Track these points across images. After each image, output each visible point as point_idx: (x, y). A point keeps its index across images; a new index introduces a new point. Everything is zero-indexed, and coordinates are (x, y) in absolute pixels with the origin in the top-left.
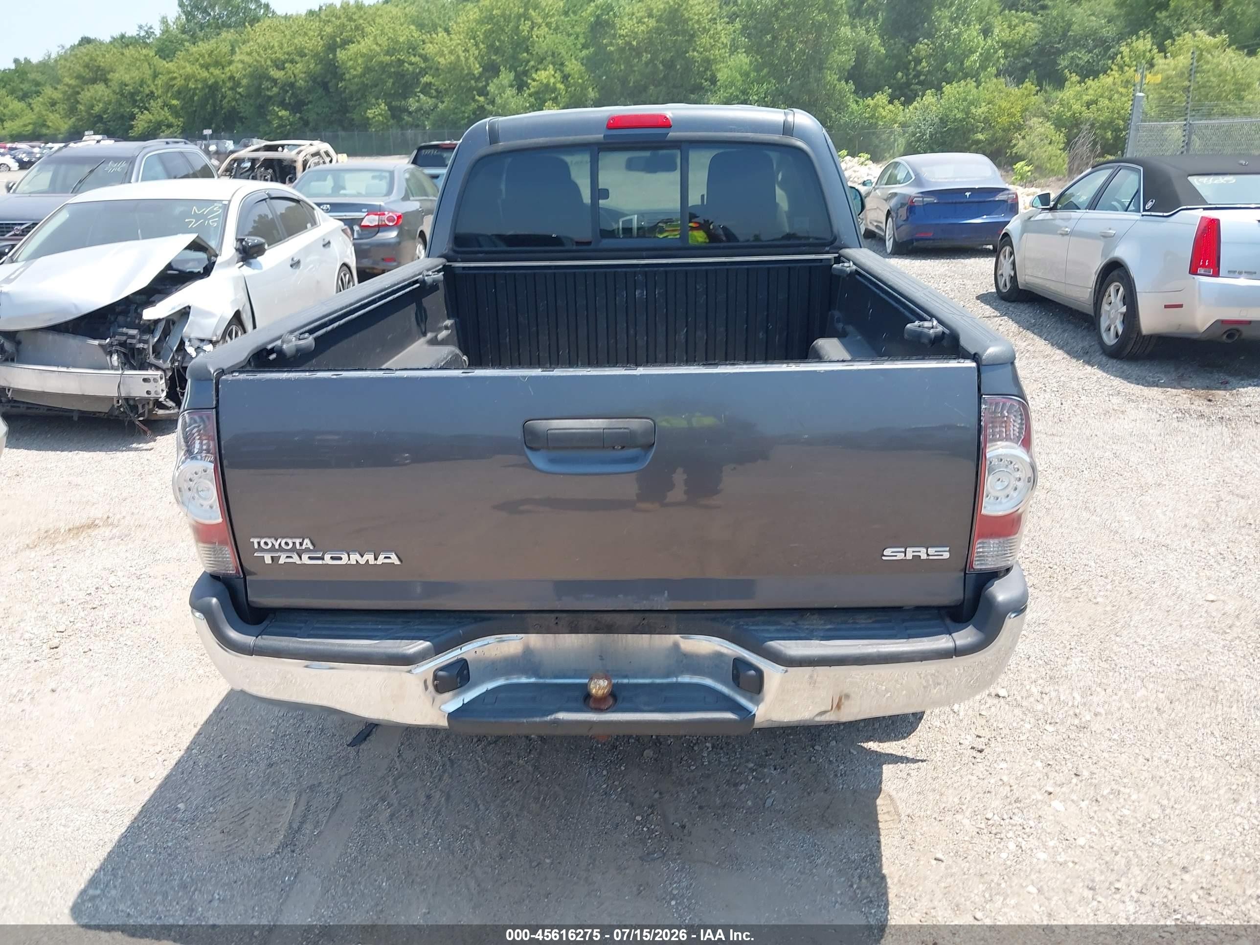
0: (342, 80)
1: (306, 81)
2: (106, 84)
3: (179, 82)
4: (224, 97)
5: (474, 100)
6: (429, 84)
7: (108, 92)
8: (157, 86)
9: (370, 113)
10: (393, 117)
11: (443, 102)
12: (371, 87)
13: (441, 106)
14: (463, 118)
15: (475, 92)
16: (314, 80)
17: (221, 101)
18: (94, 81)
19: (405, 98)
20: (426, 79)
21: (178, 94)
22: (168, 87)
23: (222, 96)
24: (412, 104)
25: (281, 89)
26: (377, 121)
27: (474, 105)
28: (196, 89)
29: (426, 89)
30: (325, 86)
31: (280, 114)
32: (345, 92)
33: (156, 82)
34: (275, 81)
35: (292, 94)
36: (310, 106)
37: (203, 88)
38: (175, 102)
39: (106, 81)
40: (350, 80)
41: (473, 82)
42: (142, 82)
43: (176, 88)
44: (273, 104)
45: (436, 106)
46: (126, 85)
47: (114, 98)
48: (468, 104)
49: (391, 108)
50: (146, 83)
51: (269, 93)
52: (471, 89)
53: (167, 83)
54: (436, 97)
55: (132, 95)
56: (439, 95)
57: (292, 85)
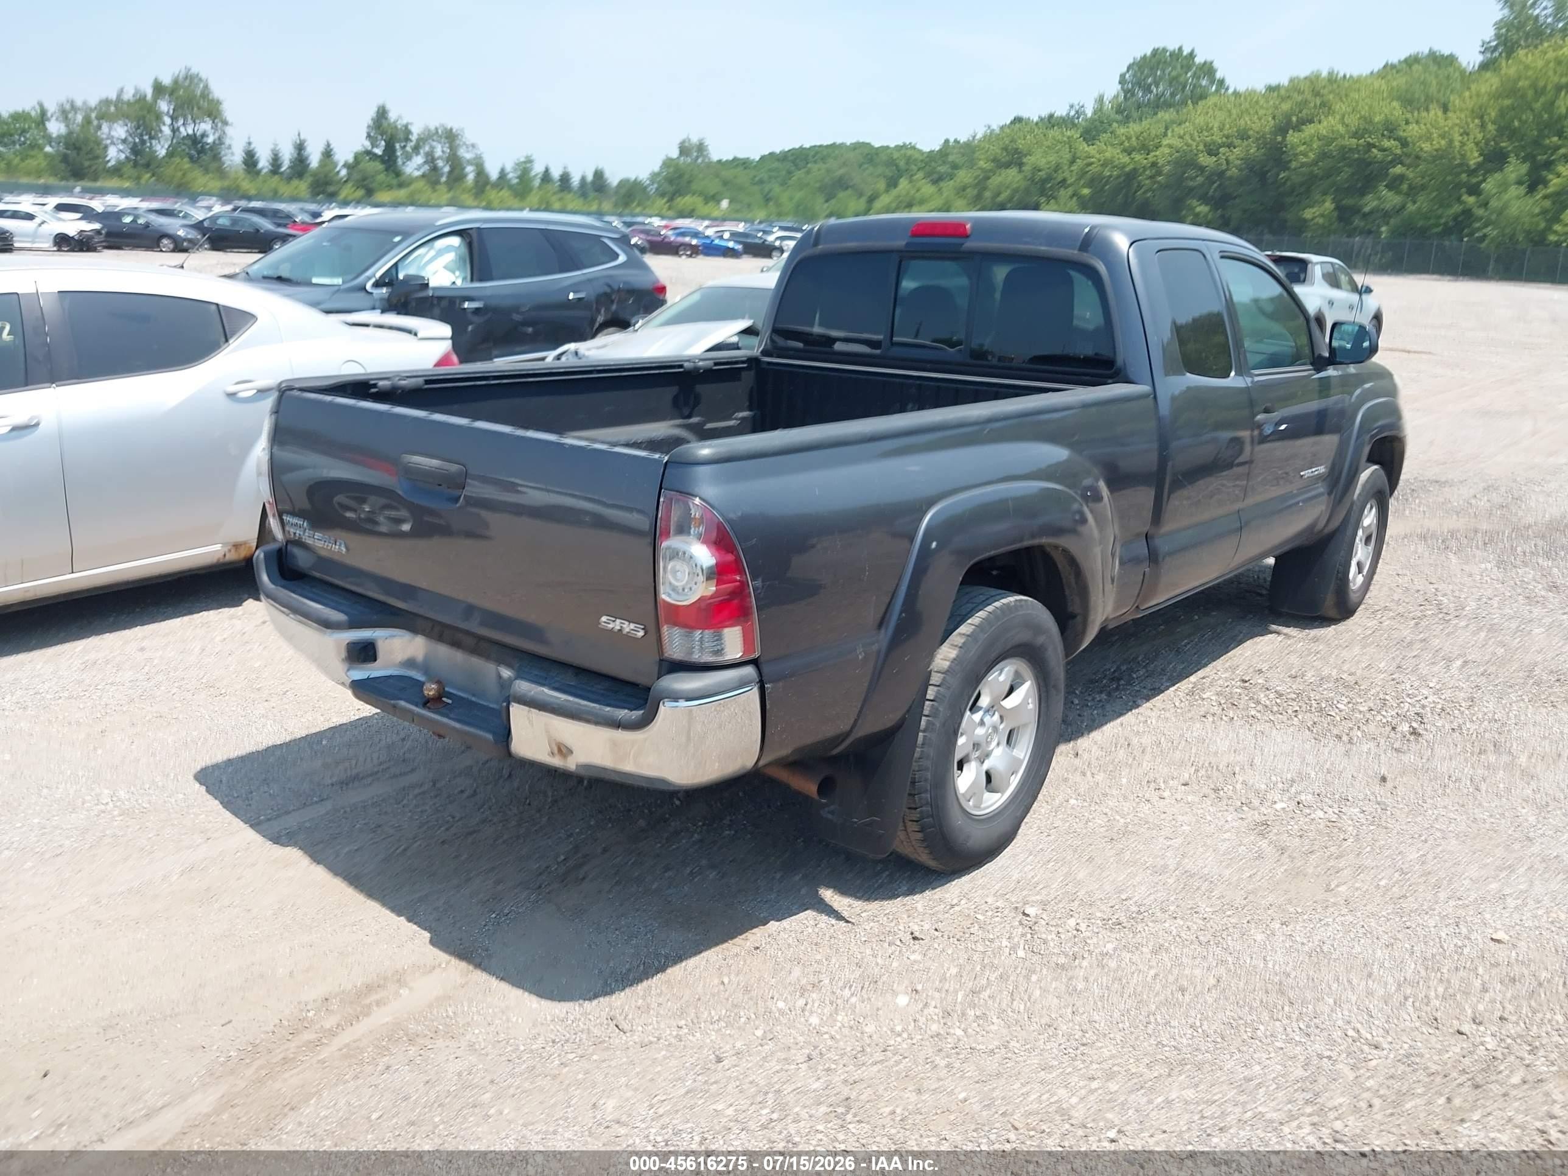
0: (1286, 168)
1: (1240, 170)
2: (1020, 168)
3: (1094, 169)
4: (1140, 187)
5: (1459, 200)
6: (1401, 178)
7: (1020, 177)
8: (1070, 174)
9: (1308, 214)
10: (1340, 219)
11: (1415, 202)
12: (1321, 179)
13: (1411, 208)
14: (1437, 225)
15: (1464, 190)
16: (1251, 170)
17: (1136, 192)
18: (1007, 165)
19: (1362, 193)
20: (1398, 169)
21: (1090, 184)
22: (1083, 173)
23: (1138, 186)
24: (1370, 203)
25: (1207, 178)
26: (1314, 224)
27: (1457, 208)
28: (1110, 176)
29: (1394, 184)
30: (1262, 176)
31: (1198, 209)
32: (1285, 183)
33: (1072, 168)
34: (1202, 169)
35: (1220, 186)
36: (1237, 201)
37: (1118, 177)
38: (1086, 191)
39: (1021, 165)
40: (1295, 169)
41: (1464, 176)
42: (1057, 168)
43: (1088, 176)
44: (1193, 197)
45: (1403, 207)
46: (1040, 171)
47: (1024, 184)
48: (1449, 206)
49: (1339, 208)
50: (1061, 168)
51: (1191, 184)
52: (1458, 186)
53: (1082, 169)
54: (1407, 195)
55: (1044, 181)
56: (1413, 192)
57: (1221, 174)
